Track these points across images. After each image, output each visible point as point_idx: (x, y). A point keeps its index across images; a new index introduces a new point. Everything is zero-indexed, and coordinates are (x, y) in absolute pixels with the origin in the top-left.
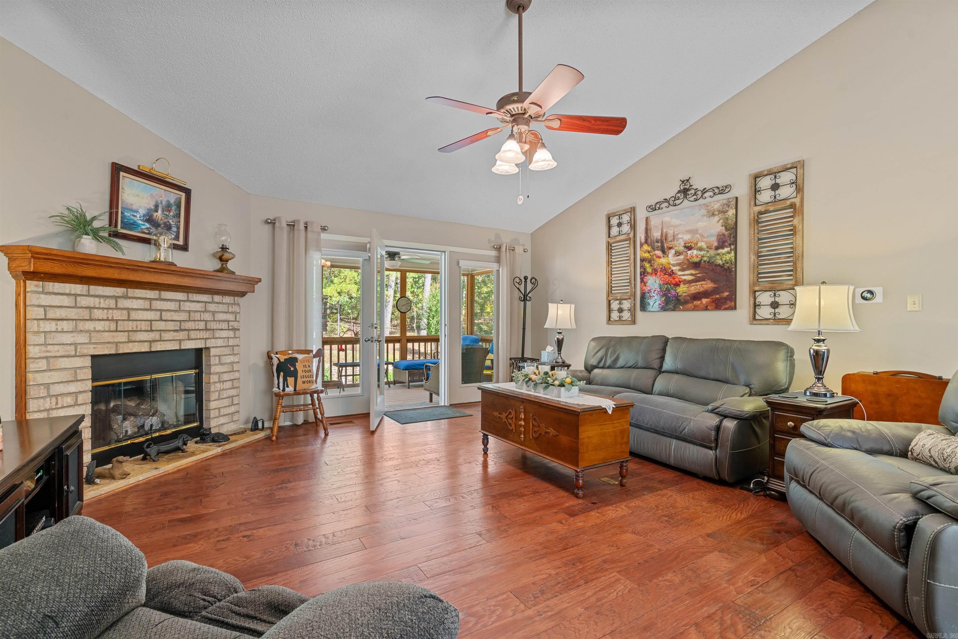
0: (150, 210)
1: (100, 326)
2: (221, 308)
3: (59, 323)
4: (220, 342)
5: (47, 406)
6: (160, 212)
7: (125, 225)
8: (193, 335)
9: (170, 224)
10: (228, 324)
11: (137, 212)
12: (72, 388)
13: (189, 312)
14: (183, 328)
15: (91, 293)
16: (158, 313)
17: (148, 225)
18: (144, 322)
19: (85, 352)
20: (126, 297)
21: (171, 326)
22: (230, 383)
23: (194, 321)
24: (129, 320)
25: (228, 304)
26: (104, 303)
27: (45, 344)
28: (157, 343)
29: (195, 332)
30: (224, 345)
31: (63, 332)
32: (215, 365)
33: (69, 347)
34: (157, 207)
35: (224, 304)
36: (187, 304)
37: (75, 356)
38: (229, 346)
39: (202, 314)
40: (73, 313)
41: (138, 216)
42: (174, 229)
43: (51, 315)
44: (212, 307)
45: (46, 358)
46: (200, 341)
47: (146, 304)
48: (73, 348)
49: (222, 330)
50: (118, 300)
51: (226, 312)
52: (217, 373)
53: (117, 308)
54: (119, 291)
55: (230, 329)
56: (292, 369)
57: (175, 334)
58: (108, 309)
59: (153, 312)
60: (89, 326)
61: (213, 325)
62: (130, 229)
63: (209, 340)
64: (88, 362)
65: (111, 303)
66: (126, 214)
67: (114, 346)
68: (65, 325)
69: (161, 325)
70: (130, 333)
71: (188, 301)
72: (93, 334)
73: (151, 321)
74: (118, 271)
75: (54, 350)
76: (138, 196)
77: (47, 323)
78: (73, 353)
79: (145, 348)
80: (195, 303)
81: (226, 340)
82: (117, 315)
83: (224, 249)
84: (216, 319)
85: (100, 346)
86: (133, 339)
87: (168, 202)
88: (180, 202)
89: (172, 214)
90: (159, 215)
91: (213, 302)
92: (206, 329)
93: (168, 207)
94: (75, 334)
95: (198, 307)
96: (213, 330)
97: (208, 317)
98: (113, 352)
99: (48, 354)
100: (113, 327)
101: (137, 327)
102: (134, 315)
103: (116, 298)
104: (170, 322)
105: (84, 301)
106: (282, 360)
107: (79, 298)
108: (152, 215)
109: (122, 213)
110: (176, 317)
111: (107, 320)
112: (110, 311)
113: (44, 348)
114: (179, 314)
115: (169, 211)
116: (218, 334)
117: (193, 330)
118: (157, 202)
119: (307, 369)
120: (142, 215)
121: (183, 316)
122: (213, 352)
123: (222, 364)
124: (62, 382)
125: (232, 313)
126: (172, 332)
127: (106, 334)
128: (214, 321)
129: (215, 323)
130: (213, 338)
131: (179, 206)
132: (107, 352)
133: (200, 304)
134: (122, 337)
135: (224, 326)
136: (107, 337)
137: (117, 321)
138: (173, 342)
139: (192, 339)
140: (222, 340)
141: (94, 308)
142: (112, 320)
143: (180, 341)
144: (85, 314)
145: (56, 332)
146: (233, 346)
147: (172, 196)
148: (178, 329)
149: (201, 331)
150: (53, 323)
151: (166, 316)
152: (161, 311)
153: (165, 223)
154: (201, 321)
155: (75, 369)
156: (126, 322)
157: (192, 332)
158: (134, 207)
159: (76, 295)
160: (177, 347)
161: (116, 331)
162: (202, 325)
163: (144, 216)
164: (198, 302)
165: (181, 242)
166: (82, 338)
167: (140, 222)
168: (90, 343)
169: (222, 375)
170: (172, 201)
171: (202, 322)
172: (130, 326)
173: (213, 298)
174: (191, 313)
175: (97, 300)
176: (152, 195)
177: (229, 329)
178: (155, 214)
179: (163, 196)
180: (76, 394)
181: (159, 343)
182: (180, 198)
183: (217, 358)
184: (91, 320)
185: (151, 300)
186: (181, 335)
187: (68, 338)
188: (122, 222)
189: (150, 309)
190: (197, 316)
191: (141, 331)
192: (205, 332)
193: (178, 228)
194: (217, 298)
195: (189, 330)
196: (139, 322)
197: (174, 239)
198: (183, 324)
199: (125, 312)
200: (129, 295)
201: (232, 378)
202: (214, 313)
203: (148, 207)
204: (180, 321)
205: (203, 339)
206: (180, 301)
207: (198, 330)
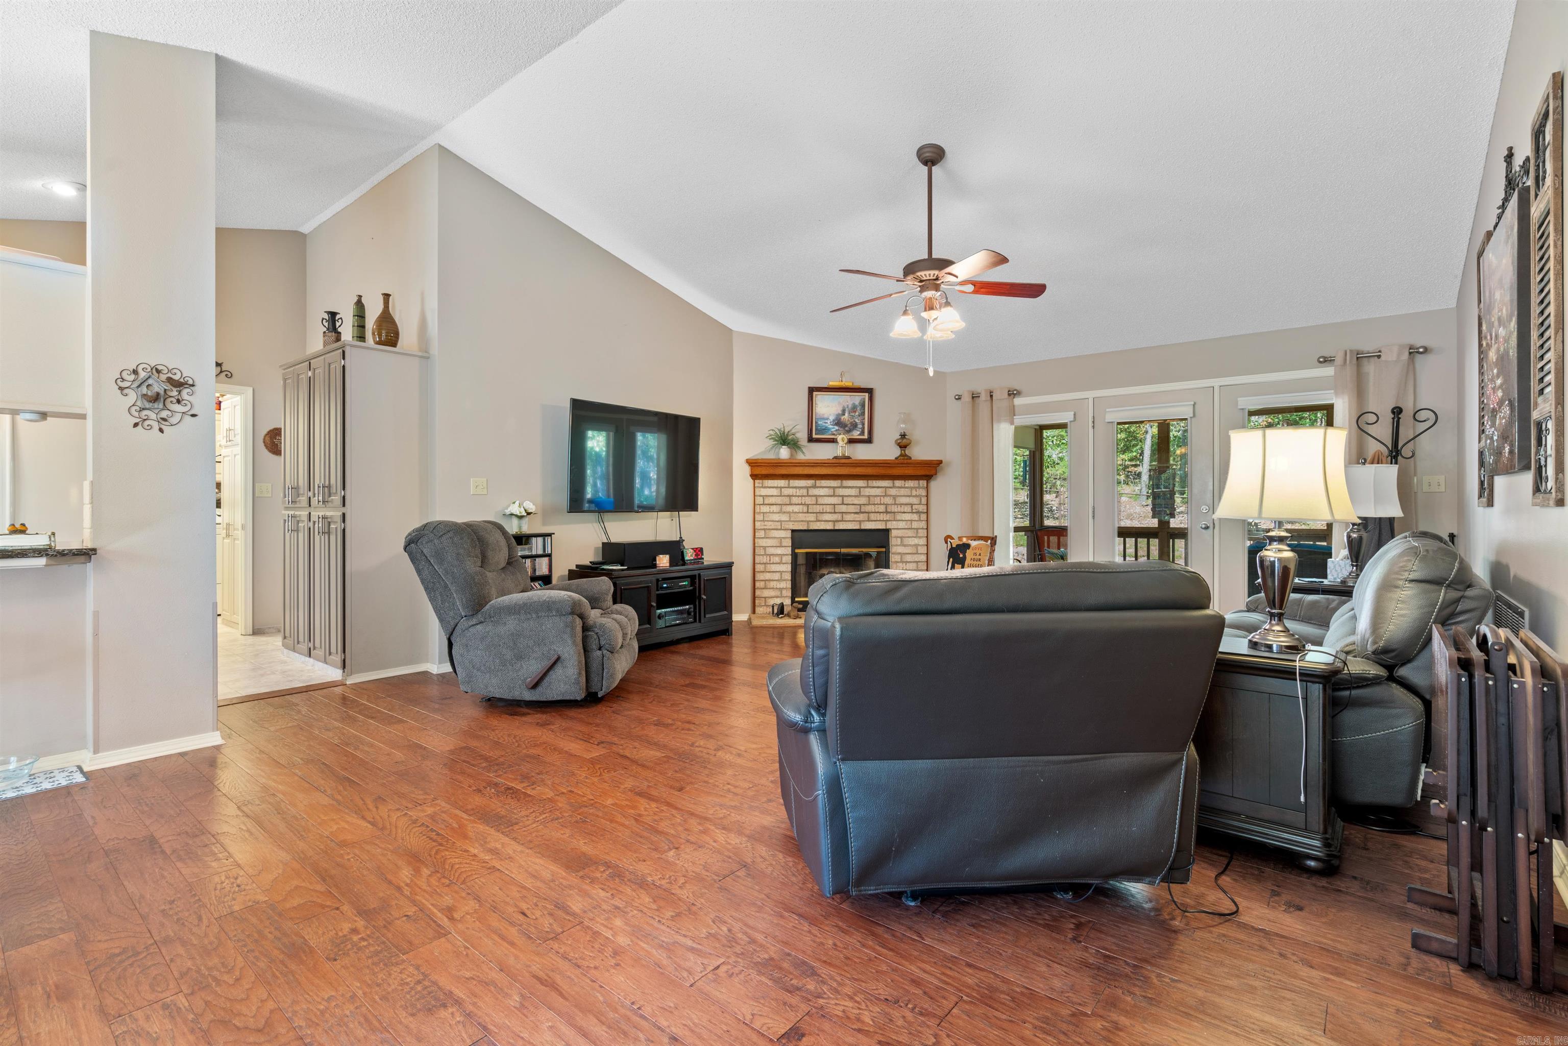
0: (838, 415)
1: (796, 509)
2: (904, 492)
3: (771, 507)
4: (902, 525)
5: (765, 561)
6: (847, 414)
7: (819, 431)
8: (873, 516)
9: (856, 422)
10: (912, 507)
11: (828, 419)
12: (779, 551)
13: (869, 497)
14: (862, 510)
15: (791, 485)
16: (841, 498)
17: (837, 428)
18: (828, 506)
19: (787, 527)
20: (815, 487)
21: (852, 509)
22: (915, 565)
23: (874, 504)
24: (816, 504)
25: (911, 488)
26: (799, 492)
27: (763, 521)
28: (840, 523)
29: (876, 514)
30: (906, 527)
31: (773, 513)
32: (897, 545)
33: (777, 523)
34: (844, 411)
35: (906, 488)
36: (868, 490)
37: (781, 529)
38: (912, 529)
39: (882, 498)
40: (779, 500)
41: (829, 422)
42: (860, 426)
43: (766, 502)
44: (893, 492)
45: (764, 529)
46: (878, 522)
47: (831, 492)
48: (779, 523)
49: (904, 513)
50: (809, 489)
52: (899, 553)
53: (808, 496)
54: (810, 482)
55: (914, 512)
56: (961, 556)
57: (856, 515)
58: (802, 496)
59: (836, 498)
60: (790, 508)
61: (894, 509)
62: (823, 434)
63: (890, 522)
64: (789, 534)
65: (804, 492)
66: (819, 423)
67: (804, 523)
68: (775, 509)
69: (843, 508)
70: (818, 514)
71: (868, 487)
72: (792, 515)
73: (834, 505)
74: (801, 468)
75: (769, 525)
76: (828, 406)
77: (765, 506)
78: (779, 527)
79: (829, 526)
80: (876, 489)
82: (808, 500)
83: (903, 436)
84: (897, 503)
85: (796, 523)
86: (820, 519)
87: (854, 404)
88: (864, 402)
89: (857, 414)
90: (846, 417)
91: (894, 487)
92: (887, 512)
93: (854, 409)
94: (782, 515)
95: (878, 492)
96: (894, 513)
97: (888, 500)
98: (805, 528)
99: (768, 527)
100: (805, 510)
101: (823, 510)
102: (821, 501)
103: (807, 488)
104: (851, 506)
105: (787, 492)
106: (954, 546)
107: (783, 490)
108: (841, 419)
109: (816, 423)
110: (856, 501)
111: (801, 504)
112: (804, 498)
113: (763, 523)
114: (860, 498)
115: (855, 412)
116: (899, 517)
117: (873, 513)
118: (844, 407)
119: (978, 557)
120: (832, 420)
121: (863, 501)
122: (894, 533)
123: (905, 546)
124: (774, 546)
125: (916, 496)
126: (853, 515)
127: (800, 514)
128: (895, 504)
129: (896, 506)
130: (895, 520)
131: (863, 406)
132: (801, 528)
133: (880, 489)
134: (811, 517)
135: (908, 509)
136: (801, 517)
137: (808, 505)
138: (854, 522)
139: (872, 521)
140: (904, 523)
141: (793, 496)
142: (805, 504)
143: (860, 522)
144: (786, 500)
145: (770, 512)
146: (917, 529)
147: (856, 399)
148: (859, 511)
149: (882, 514)
150: (768, 507)
151: (847, 500)
152: (843, 496)
153: (851, 423)
154: (881, 504)
155: (781, 538)
156: (815, 506)
158: (826, 416)
159: (781, 488)
160: (857, 527)
161: (808, 512)
162: (882, 508)
163: (834, 421)
164: (878, 487)
165: (866, 436)
166: (784, 517)
167: (831, 427)
168: (790, 521)
169: (903, 556)
170: (857, 403)
172: (818, 508)
173: (894, 483)
174: (871, 498)
175: (794, 490)
176: (839, 403)
177: (912, 512)
178: (843, 418)
179: (849, 402)
180: (781, 555)
181: (842, 523)
182: (864, 399)
183: (899, 540)
184: (791, 504)
185: (834, 488)
186: (861, 517)
187: (776, 517)
188: (816, 429)
189: (834, 496)
190: (877, 500)
191: (827, 513)
192: (885, 514)
193: (863, 424)
194: (898, 483)
195: (868, 513)
196: (825, 506)
197: (860, 435)
198: (863, 507)
199: (814, 498)
200: (817, 485)
201: (916, 560)
202: (895, 497)
203: (837, 413)
204: (860, 505)
205: (883, 521)
206: (860, 488)
207: (878, 512)
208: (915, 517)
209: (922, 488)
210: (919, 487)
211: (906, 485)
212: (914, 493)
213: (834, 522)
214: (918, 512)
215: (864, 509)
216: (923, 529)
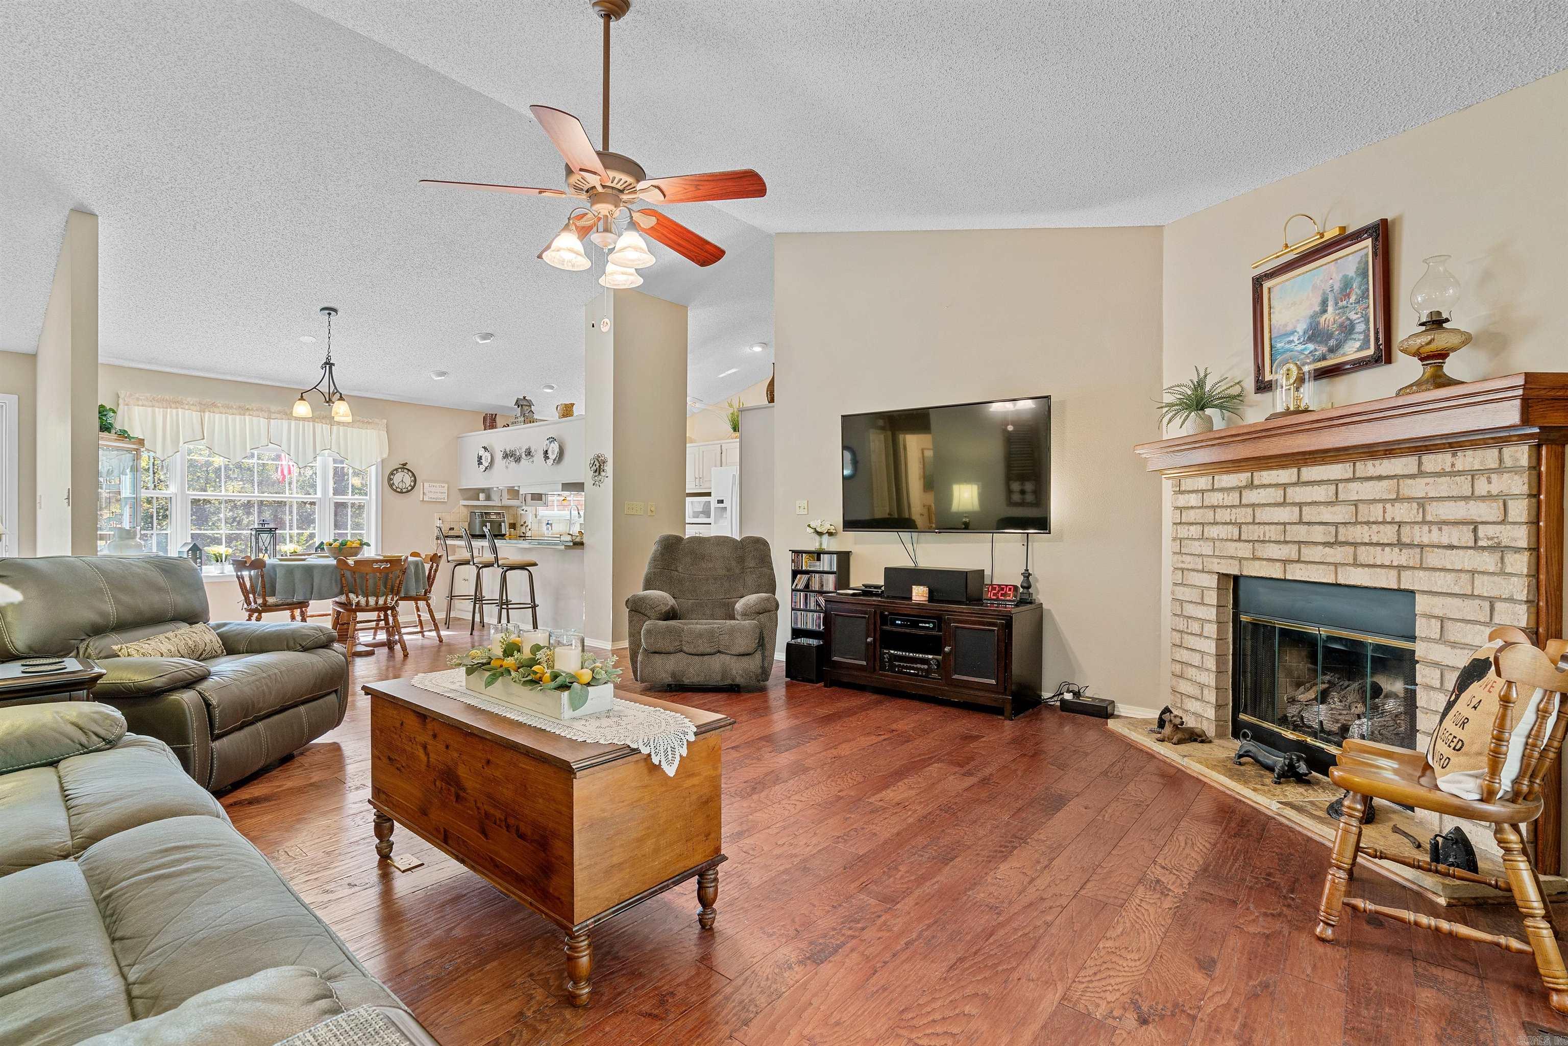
0: (1315, 316)
1: (1224, 532)
2: (1444, 487)
4: (1442, 582)
6: (1330, 309)
7: (1277, 365)
8: (1365, 555)
9: (1351, 321)
10: (1475, 530)
11: (1292, 332)
12: (1202, 613)
13: (1356, 504)
14: (1341, 538)
15: (1217, 486)
16: (1297, 509)
17: (1311, 347)
18: (1273, 527)
19: (1212, 567)
20: (1251, 486)
21: (1318, 534)
23: (1368, 523)
24: (1254, 523)
25: (1473, 475)
26: (1229, 498)
27: (1185, 554)
28: (1294, 565)
29: (1371, 549)
30: (1456, 590)
31: (1193, 539)
32: (1428, 639)
33: (1200, 560)
34: (1324, 303)
35: (1460, 473)
36: (1354, 486)
37: (1203, 571)
38: (1472, 596)
39: (1388, 506)
40: (1199, 516)
41: (1296, 339)
42: (1360, 327)
43: (1185, 519)
44: (1417, 488)
46: (1383, 571)
48: (1203, 560)
49: (1451, 547)
50: (1243, 492)
51: (1465, 498)
53: (1241, 505)
55: (1483, 548)
58: (1232, 506)
59: (1288, 508)
60: (1215, 532)
61: (1422, 535)
63: (1412, 573)
64: (1213, 581)
65: (1233, 498)
66: (1279, 345)
67: (1237, 562)
68: (1194, 531)
69: (1300, 532)
70: (1256, 545)
71: (1354, 479)
72: (1218, 544)
73: (1284, 524)
76: (1293, 304)
78: (1204, 567)
80: (1371, 483)
81: (1465, 577)
82: (1241, 515)
83: (1434, 323)
84: (1429, 518)
85: (1223, 561)
87: (1345, 277)
88: (1365, 264)
89: (1353, 298)
90: (1330, 317)
92: (1400, 544)
93: (1344, 290)
94: (1201, 542)
95: (1378, 490)
96: (1422, 547)
97: (1401, 512)
98: (1238, 572)
99: (1183, 566)
100: (1236, 534)
101: (1264, 536)
102: (1261, 515)
103: (1240, 489)
104: (1317, 526)
107: (1207, 495)
108: (1318, 323)
109: (1274, 347)
110: (1327, 514)
111: (1231, 523)
112: (1234, 510)
114: (1336, 508)
115: (1347, 296)
116: (1436, 559)
117: (1366, 544)
118: (1324, 293)
120: (1301, 333)
121: (1343, 514)
122: (1422, 604)
124: (1191, 602)
125: (1489, 497)
126: (1321, 547)
127: (1230, 544)
128: (1424, 522)
129: (1426, 528)
130: (1421, 568)
131: (1363, 274)
132: (1231, 571)
133: (1385, 483)
134: (1244, 550)
136: (1232, 549)
137: (1240, 525)
138: (1322, 566)
139: (1363, 565)
140: (1450, 577)
141: (1218, 506)
142: (1236, 523)
144: (1209, 516)
145: (1188, 538)
147: (1350, 260)
148: (1333, 540)
149: (1387, 549)
151: (1309, 514)
153: (1341, 325)
154: (1384, 522)
155: (1205, 589)
156: (1250, 526)
157: (1363, 548)
158: (1289, 328)
159: (1202, 492)
161: (1239, 540)
162: (1388, 534)
163: (1306, 331)
164: (1380, 478)
165: (1372, 349)
166: (1207, 549)
167: (1301, 347)
168: (1216, 556)
170: (1351, 271)
171: (1389, 526)
172: (1256, 532)
173: (1420, 464)
174: (1361, 507)
176: (1315, 288)
177: (1476, 547)
178: (1323, 319)
179: (1334, 276)
181: (1299, 565)
182: (1364, 255)
183: (1437, 624)
184: (1215, 523)
185: (1285, 486)
187: (1200, 548)
188: (1271, 362)
189: (1284, 504)
190: (1375, 513)
191: (1269, 541)
192: (1396, 550)
193: (1365, 321)
195: (1355, 545)
196: (1267, 527)
197: (1360, 349)
199: (1250, 511)
200: (1256, 482)
202: (1422, 503)
203: (1311, 312)
204: (1336, 525)
205: (1390, 567)
206: (1336, 482)
207: (1378, 544)
208: (1488, 561)
209: (1515, 470)
210: (1501, 469)
211: (1459, 467)
212: (1482, 487)
213: (1285, 562)
214: (1499, 548)
215: (1346, 534)
216: (1511, 600)
